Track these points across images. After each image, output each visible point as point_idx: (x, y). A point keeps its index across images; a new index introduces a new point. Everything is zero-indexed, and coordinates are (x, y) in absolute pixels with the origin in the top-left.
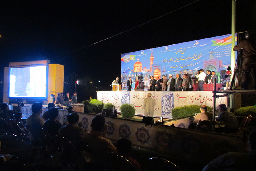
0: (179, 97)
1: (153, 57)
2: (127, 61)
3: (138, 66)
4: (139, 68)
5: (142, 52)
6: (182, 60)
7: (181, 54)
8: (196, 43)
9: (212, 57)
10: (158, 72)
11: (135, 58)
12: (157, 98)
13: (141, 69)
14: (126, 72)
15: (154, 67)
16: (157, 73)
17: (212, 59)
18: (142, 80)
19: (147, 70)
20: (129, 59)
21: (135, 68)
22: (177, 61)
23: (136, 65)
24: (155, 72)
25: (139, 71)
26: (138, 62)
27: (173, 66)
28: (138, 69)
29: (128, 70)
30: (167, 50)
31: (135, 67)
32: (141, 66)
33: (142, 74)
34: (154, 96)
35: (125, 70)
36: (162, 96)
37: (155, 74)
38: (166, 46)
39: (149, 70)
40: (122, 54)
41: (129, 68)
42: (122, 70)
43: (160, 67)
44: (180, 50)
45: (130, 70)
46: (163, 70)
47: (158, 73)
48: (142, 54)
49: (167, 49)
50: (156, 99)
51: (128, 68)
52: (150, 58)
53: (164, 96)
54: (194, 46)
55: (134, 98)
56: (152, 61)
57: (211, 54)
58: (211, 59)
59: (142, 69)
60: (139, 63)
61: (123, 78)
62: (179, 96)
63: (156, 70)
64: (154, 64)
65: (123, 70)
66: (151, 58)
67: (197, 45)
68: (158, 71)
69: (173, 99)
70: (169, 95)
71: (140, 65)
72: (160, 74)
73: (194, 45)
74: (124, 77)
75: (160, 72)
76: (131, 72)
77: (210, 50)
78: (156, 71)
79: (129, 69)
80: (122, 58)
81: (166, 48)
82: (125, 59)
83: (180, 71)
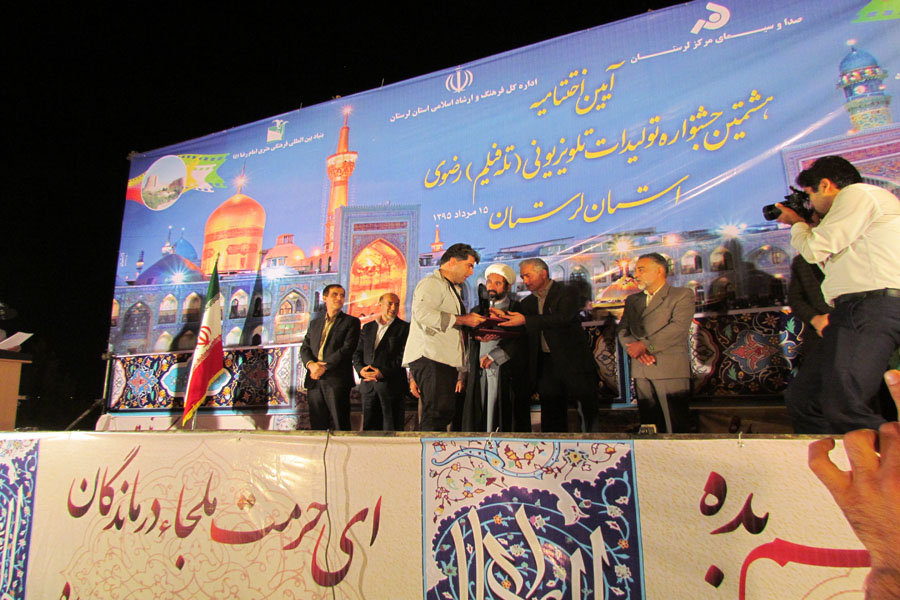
0: (745, 541)
1: (353, 158)
2: (161, 201)
3: (234, 232)
4: (244, 240)
5: (276, 130)
6: (588, 155)
7: (580, 112)
8: (706, 15)
9: (868, 112)
10: (382, 270)
11: (220, 172)
12: (361, 532)
13: (253, 248)
14: (149, 282)
15: (358, 227)
16: (376, 279)
17: (876, 126)
18: (256, 331)
19: (299, 256)
20: (179, 182)
21: (214, 245)
22: (543, 170)
23: (224, 223)
24: (357, 270)
25: (237, 267)
26: (237, 199)
27: (509, 213)
28: (232, 249)
29: (166, 264)
30: (467, 92)
31: (211, 238)
32: (255, 232)
33: (258, 288)
34: (324, 508)
35: (145, 265)
36: (432, 505)
37: (365, 280)
38: (458, 69)
39: (317, 253)
40: (133, 156)
41: (174, 246)
42: (123, 262)
43: (403, 225)
44: (568, 87)
45: (178, 259)
46: (423, 251)
47: (385, 278)
48: (272, 144)
49: (459, 89)
50: (347, 546)
51: (167, 249)
52: (331, 162)
53: (476, 501)
54: (695, 37)
55: (78, 512)
56: (345, 183)
57: (859, 90)
58: (862, 130)
59: (264, 253)
60: (245, 207)
61: (121, 322)
62: (756, 525)
63: (367, 251)
64: (356, 210)
65: (127, 266)
66: (337, 161)
67: (716, 33)
68: (386, 257)
69: (634, 565)
70: (550, 500)
71: (248, 221)
72: (399, 282)
73: (695, 30)
74: (129, 316)
75: (401, 263)
76: (178, 278)
77: (847, 59)
78: (368, 258)
79: (169, 258)
80: (131, 184)
81: (458, 80)
82: (152, 189)
83: (577, 250)
